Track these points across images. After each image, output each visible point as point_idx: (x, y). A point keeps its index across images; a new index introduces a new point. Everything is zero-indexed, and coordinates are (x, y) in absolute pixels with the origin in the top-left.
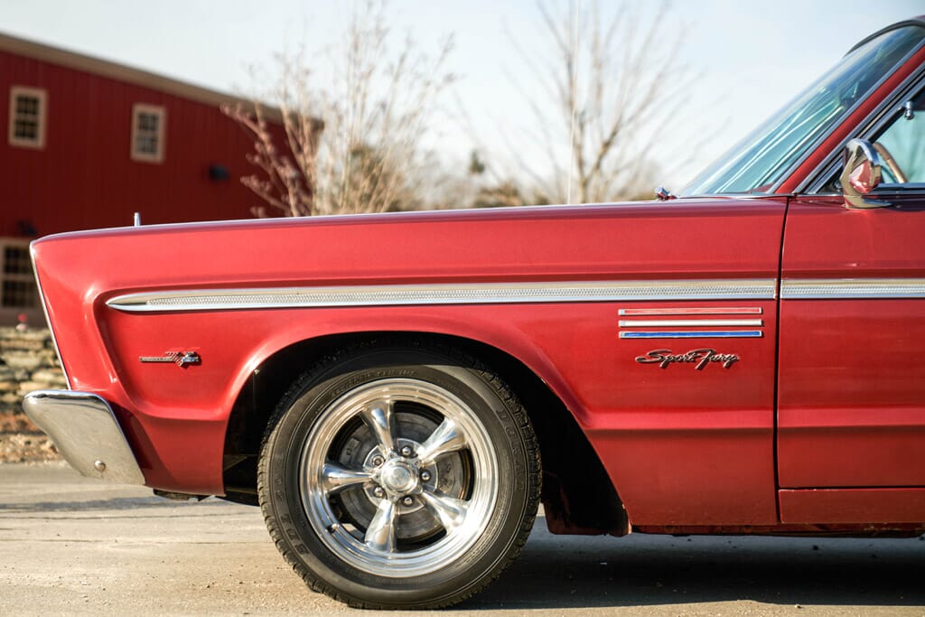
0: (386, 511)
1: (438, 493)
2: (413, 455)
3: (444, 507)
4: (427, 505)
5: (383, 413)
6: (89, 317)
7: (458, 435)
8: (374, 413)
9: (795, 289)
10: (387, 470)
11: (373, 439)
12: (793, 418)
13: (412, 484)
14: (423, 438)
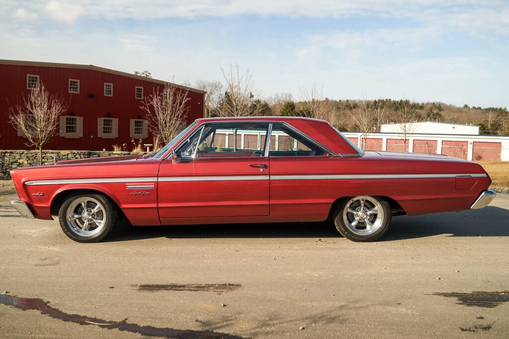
0: (86, 223)
1: (97, 219)
2: (91, 211)
3: (97, 222)
4: (94, 222)
5: (84, 203)
6: (21, 185)
7: (99, 208)
8: (83, 203)
9: (161, 179)
10: (85, 214)
11: (83, 209)
12: (161, 205)
13: (90, 217)
14: (93, 208)
